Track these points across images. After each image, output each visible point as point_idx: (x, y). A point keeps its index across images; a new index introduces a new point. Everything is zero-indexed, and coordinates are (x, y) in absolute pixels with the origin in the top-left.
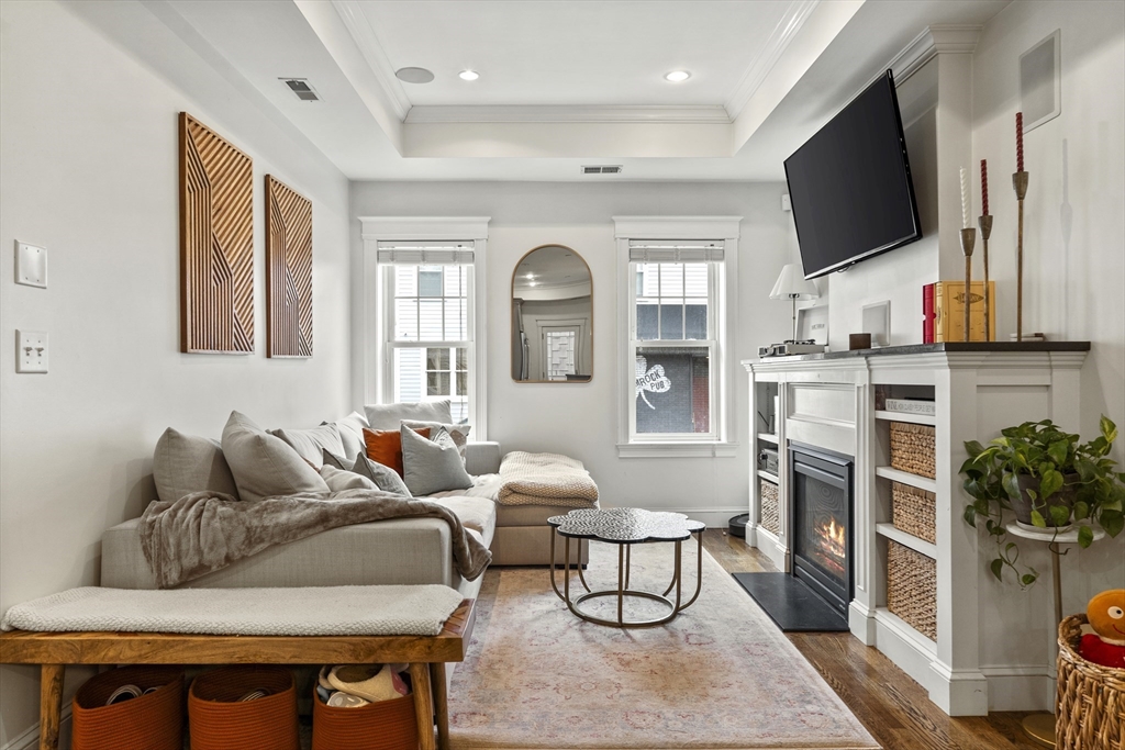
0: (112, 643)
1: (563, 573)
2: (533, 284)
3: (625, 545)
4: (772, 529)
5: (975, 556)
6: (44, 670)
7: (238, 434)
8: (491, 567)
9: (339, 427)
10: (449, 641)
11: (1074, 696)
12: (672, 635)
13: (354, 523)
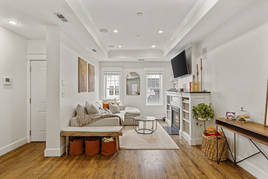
0: (76, 133)
1: (135, 126)
2: (129, 76)
3: (145, 122)
4: (169, 119)
5: (194, 122)
6: (67, 137)
7: (89, 105)
8: (124, 125)
9: (99, 103)
10: (120, 133)
11: (204, 141)
12: (152, 135)
13: (106, 118)
